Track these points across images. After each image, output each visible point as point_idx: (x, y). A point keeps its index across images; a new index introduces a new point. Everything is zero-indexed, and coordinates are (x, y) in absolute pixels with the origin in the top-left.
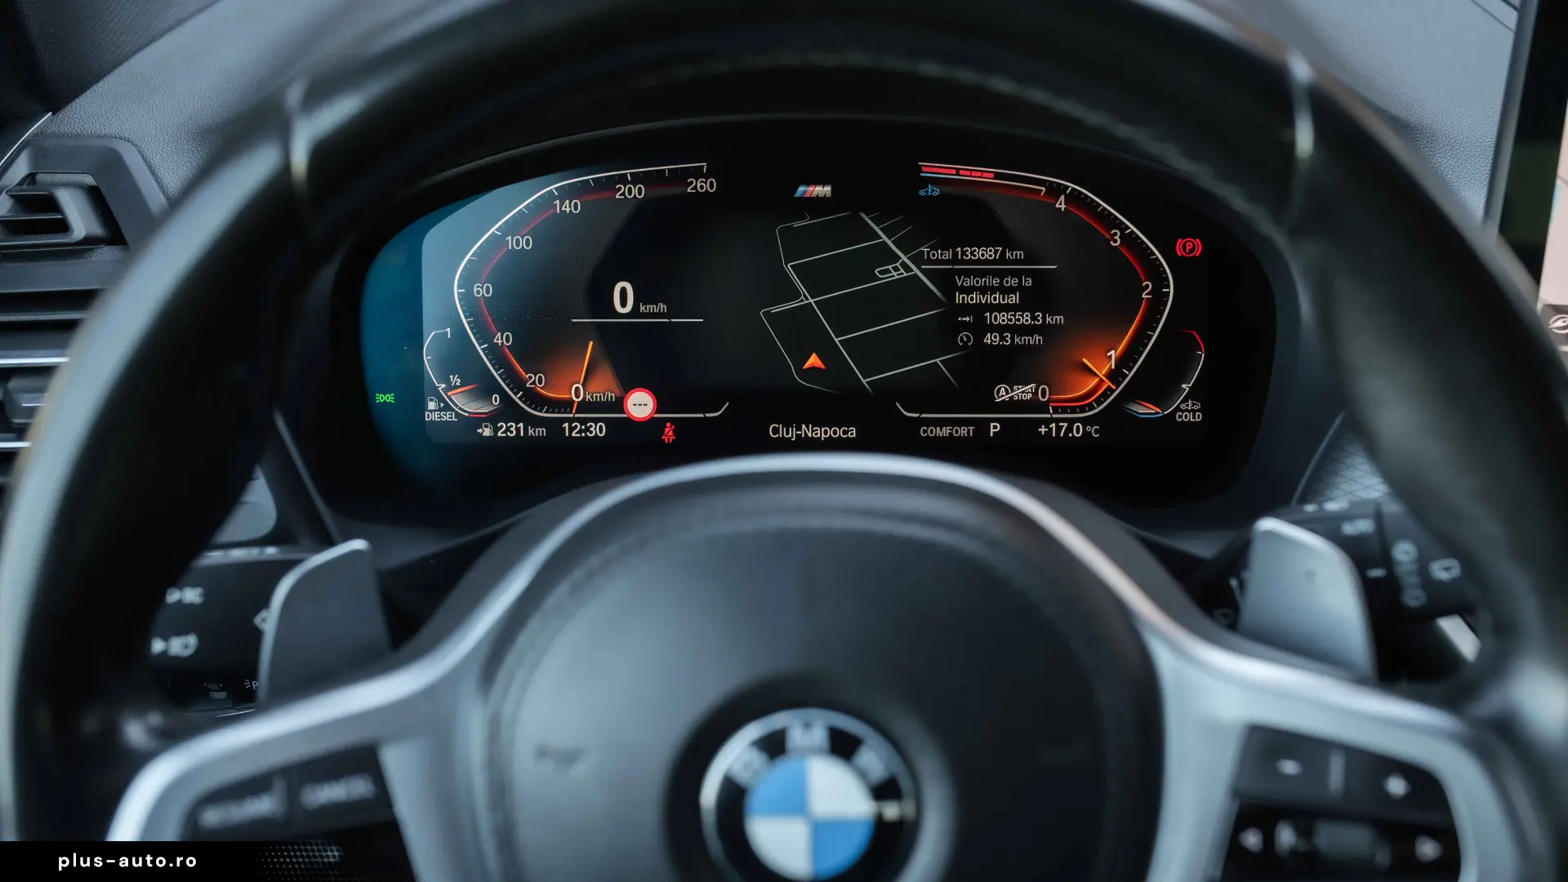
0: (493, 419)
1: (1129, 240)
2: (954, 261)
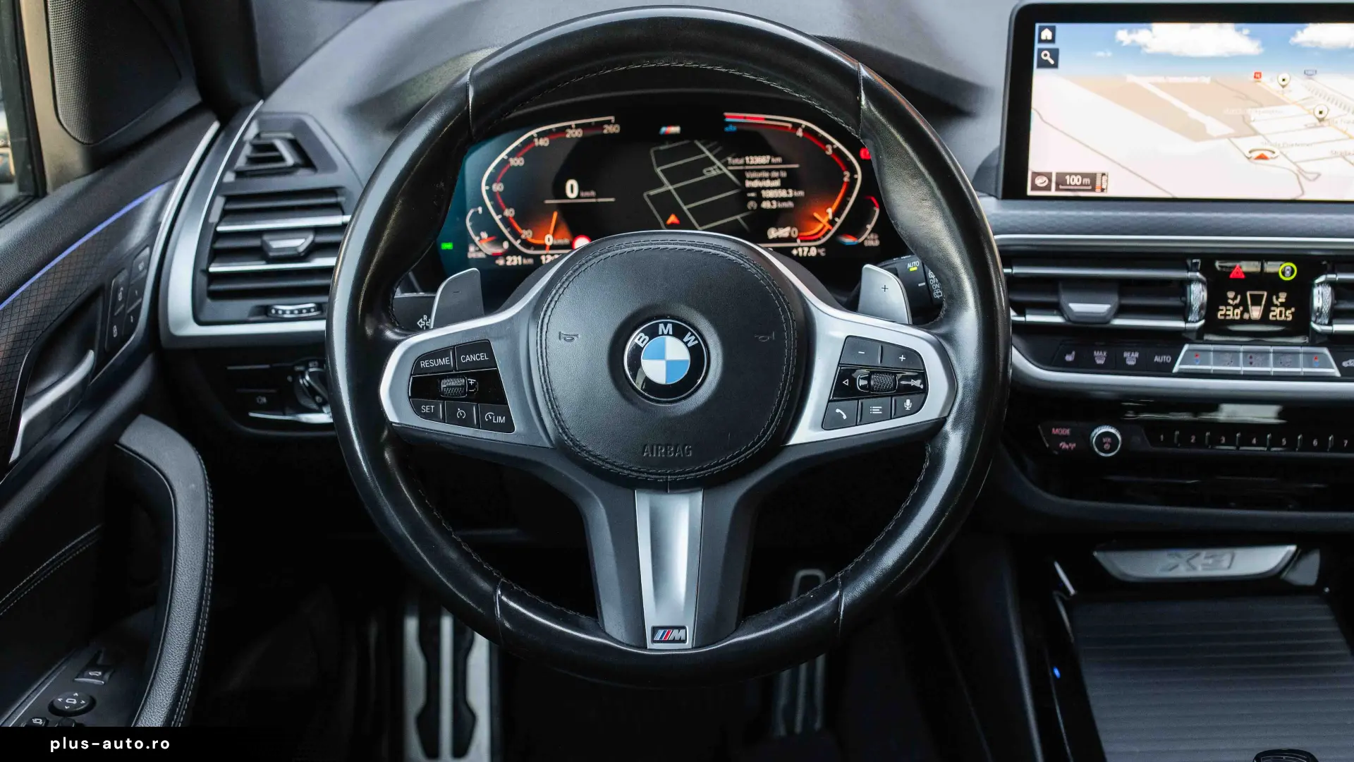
0: (505, 255)
1: (837, 151)
2: (745, 164)
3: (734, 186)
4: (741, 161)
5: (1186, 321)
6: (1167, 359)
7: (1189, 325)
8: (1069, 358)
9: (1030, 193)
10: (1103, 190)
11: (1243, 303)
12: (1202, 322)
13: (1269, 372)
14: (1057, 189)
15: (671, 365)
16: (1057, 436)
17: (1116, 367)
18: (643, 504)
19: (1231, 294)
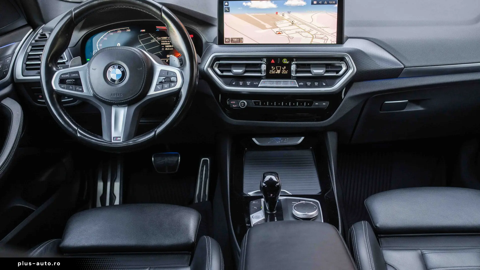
2: (161, 39)
3: (158, 44)
4: (160, 38)
5: (261, 74)
6: (257, 83)
7: (262, 75)
8: (234, 84)
9: (225, 43)
10: (242, 42)
11: (276, 69)
12: (265, 74)
13: (281, 86)
14: (231, 42)
15: (117, 75)
16: (232, 103)
17: (245, 85)
18: (114, 109)
19: (272, 67)
